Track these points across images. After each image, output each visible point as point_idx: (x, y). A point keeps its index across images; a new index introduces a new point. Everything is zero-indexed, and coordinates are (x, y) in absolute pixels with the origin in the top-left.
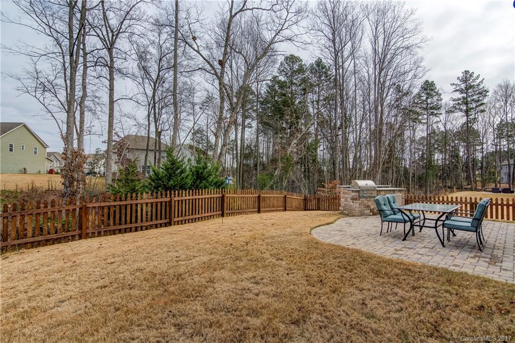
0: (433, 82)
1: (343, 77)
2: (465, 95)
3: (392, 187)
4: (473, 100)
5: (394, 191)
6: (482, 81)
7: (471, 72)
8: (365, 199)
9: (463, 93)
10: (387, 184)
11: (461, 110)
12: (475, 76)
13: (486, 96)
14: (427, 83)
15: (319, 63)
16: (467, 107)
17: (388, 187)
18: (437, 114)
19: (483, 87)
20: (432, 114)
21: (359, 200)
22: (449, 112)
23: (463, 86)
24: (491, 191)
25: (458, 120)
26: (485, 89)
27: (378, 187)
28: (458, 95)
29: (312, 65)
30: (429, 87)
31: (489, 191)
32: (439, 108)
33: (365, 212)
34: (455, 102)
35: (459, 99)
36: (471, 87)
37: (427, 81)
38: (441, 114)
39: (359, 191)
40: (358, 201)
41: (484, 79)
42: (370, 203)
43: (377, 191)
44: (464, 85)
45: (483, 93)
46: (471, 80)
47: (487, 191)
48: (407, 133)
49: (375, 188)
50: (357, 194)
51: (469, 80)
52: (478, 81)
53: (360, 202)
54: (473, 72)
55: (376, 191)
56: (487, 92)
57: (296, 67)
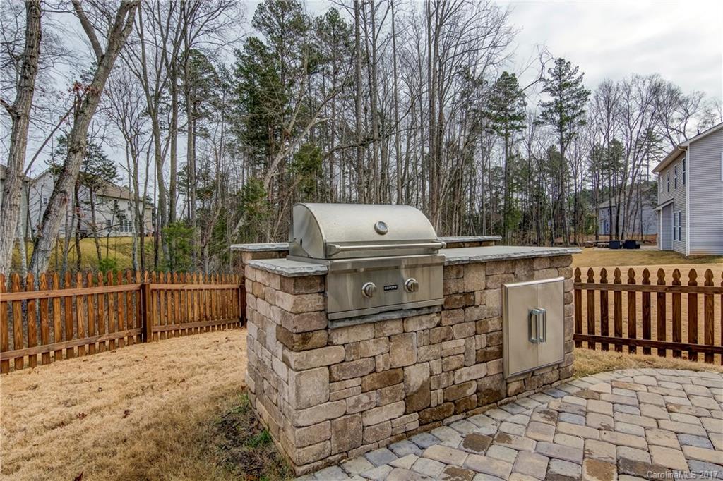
0: (513, 75)
1: (375, 40)
2: (558, 98)
3: (504, 243)
4: (569, 106)
5: (529, 260)
6: (581, 78)
7: (566, 61)
8: (367, 333)
9: (555, 94)
10: (480, 233)
11: (553, 122)
12: (572, 67)
13: (586, 100)
14: (506, 77)
15: (333, 17)
16: (561, 116)
17: (487, 243)
18: (519, 127)
19: (583, 86)
20: (513, 127)
21: (329, 344)
22: (536, 123)
23: (556, 83)
24: (607, 247)
25: (547, 137)
26: (585, 89)
27: (450, 245)
28: (548, 98)
29: (321, 21)
30: (508, 82)
31: (603, 247)
32: (523, 118)
33: (372, 419)
34: (544, 109)
35: (550, 104)
36: (567, 85)
37: (505, 74)
38: (525, 127)
39: (323, 278)
40: (315, 357)
41: (584, 73)
42: (401, 356)
43: (448, 267)
44: (557, 81)
45: (582, 95)
46: (567, 74)
47: (599, 247)
48: (477, 158)
49: (433, 250)
50: (312, 301)
51: (564, 75)
52: (576, 77)
53: (334, 355)
54: (569, 62)
55: (438, 273)
56: (589, 93)
57: (288, 17)
